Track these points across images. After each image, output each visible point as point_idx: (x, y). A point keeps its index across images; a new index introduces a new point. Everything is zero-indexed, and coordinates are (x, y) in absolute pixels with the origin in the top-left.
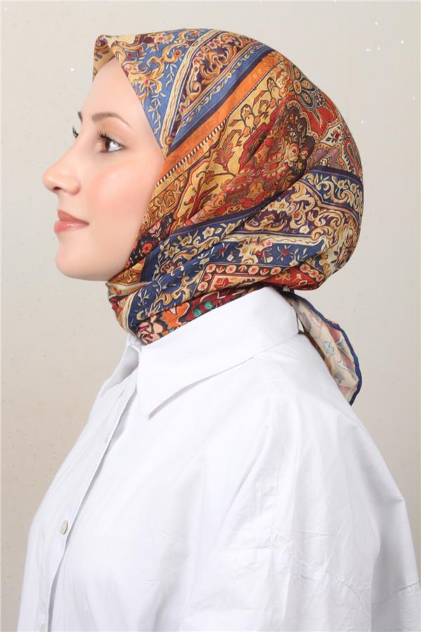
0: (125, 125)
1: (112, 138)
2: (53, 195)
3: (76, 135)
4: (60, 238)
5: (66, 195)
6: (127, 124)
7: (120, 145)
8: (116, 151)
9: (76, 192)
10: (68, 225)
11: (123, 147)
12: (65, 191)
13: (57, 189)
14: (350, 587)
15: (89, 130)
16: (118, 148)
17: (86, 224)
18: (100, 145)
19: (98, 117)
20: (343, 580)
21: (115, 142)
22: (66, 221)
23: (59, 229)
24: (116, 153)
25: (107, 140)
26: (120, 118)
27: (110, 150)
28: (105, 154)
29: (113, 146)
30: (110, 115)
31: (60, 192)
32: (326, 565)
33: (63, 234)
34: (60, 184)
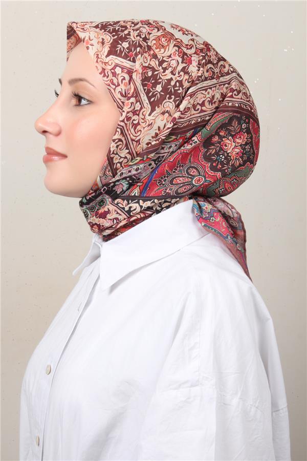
0: (92, 86)
1: (82, 95)
2: (42, 137)
3: (57, 95)
4: (47, 166)
5: (51, 136)
6: (93, 86)
7: (88, 101)
8: (86, 104)
9: (58, 134)
10: (54, 157)
11: (90, 102)
12: (50, 133)
13: (45, 132)
14: (257, 408)
15: (66, 91)
16: (87, 103)
17: (65, 156)
18: (74, 101)
19: (73, 82)
21: (84, 99)
22: (51, 154)
23: (47, 161)
24: (86, 106)
25: (79, 98)
26: (88, 82)
27: (82, 104)
28: (78, 107)
29: (83, 102)
30: (81, 80)
31: (47, 134)
32: (239, 394)
33: (50, 164)
34: (47, 129)
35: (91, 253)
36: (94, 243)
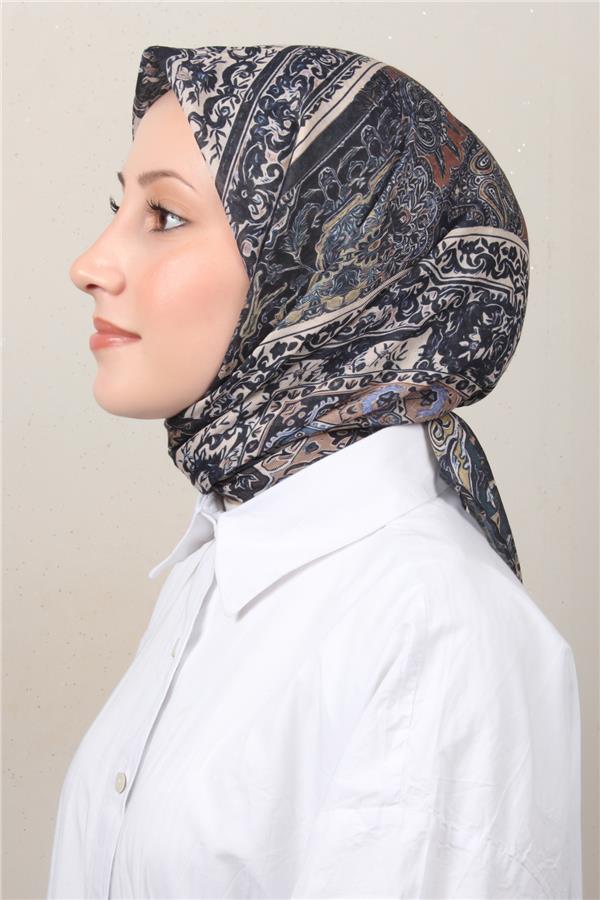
0: (187, 188)
1: (169, 208)
2: (87, 297)
3: (116, 208)
4: (99, 359)
5: (105, 295)
6: (191, 186)
7: (181, 218)
8: (176, 227)
9: (120, 290)
10: (111, 339)
11: (186, 222)
12: (104, 289)
13: (91, 287)
14: (523, 864)
15: (134, 201)
16: (180, 223)
17: (135, 337)
18: (151, 221)
19: (147, 179)
20: (512, 853)
21: (173, 215)
22: (106, 334)
23: (97, 346)
24: (177, 231)
25: (161, 213)
26: (180, 178)
27: (168, 226)
28: (157, 233)
29: (171, 221)
30: (165, 174)
31: (96, 291)
32: (487, 829)
33: (104, 352)
34: (96, 280)
35: (191, 533)
36: (199, 513)
